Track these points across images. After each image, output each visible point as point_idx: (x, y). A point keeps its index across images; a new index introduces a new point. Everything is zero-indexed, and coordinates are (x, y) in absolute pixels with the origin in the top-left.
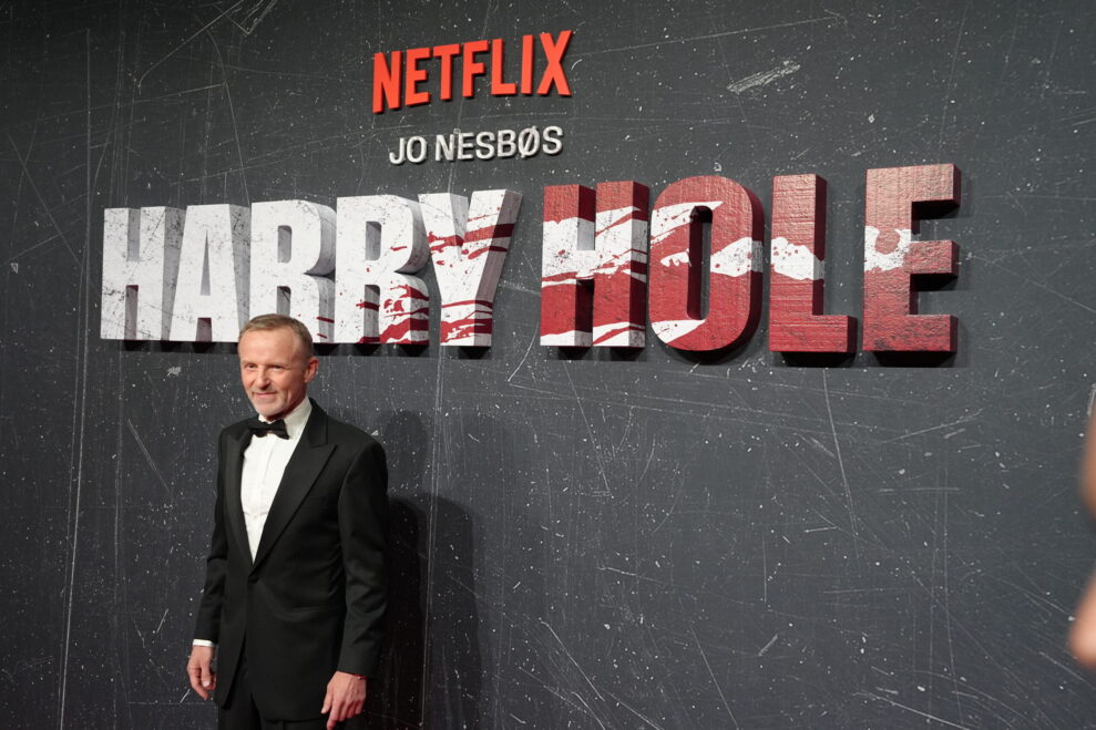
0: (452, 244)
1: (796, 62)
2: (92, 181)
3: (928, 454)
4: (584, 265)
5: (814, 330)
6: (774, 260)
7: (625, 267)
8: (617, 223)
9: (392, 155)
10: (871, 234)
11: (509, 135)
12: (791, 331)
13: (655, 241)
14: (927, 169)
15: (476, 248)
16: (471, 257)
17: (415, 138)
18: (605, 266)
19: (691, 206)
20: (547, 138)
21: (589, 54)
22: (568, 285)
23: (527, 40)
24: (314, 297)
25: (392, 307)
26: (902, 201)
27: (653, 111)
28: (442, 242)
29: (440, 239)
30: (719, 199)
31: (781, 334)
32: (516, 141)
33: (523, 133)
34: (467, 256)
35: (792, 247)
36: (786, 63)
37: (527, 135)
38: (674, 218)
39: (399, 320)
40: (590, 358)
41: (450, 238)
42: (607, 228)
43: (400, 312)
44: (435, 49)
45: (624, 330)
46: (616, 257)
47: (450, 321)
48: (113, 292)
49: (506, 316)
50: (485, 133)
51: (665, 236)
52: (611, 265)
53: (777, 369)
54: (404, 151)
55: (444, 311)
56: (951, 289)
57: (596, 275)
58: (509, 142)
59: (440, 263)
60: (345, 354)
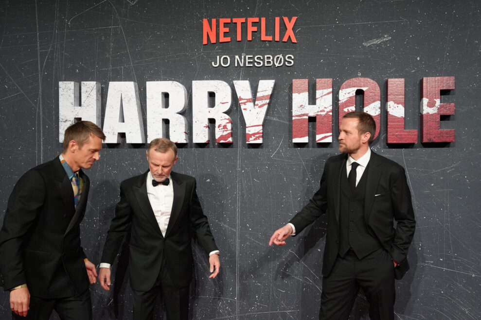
0: (250, 102)
1: (390, 36)
2: (41, 68)
3: (442, 178)
4: (312, 111)
5: (405, 135)
6: (389, 110)
7: (330, 112)
8: (325, 95)
9: (213, 63)
10: (425, 101)
11: (270, 57)
12: (396, 136)
13: (341, 102)
14: (445, 78)
15: (262, 104)
16: (260, 107)
17: (225, 56)
18: (321, 111)
19: (356, 89)
20: (287, 60)
21: (305, 27)
22: (305, 119)
23: (277, 19)
24: (182, 123)
25: (221, 128)
26: (437, 89)
27: (332, 51)
28: (246, 101)
29: (244, 99)
30: (367, 87)
31: (392, 137)
32: (273, 60)
33: (276, 57)
34: (257, 107)
35: (396, 105)
36: (386, 36)
37: (278, 57)
38: (348, 93)
39: (225, 133)
40: (308, 147)
41: (249, 99)
42: (322, 97)
43: (226, 130)
44: (233, 19)
45: (330, 136)
46: (325, 108)
47: (250, 133)
48: (66, 121)
49: (269, 130)
50: (259, 56)
51: (346, 100)
52: (324, 111)
53: (385, 150)
54: (219, 61)
55: (247, 129)
56: (449, 120)
57: (317, 115)
58: (270, 60)
59: (245, 109)
60: (191, 147)
